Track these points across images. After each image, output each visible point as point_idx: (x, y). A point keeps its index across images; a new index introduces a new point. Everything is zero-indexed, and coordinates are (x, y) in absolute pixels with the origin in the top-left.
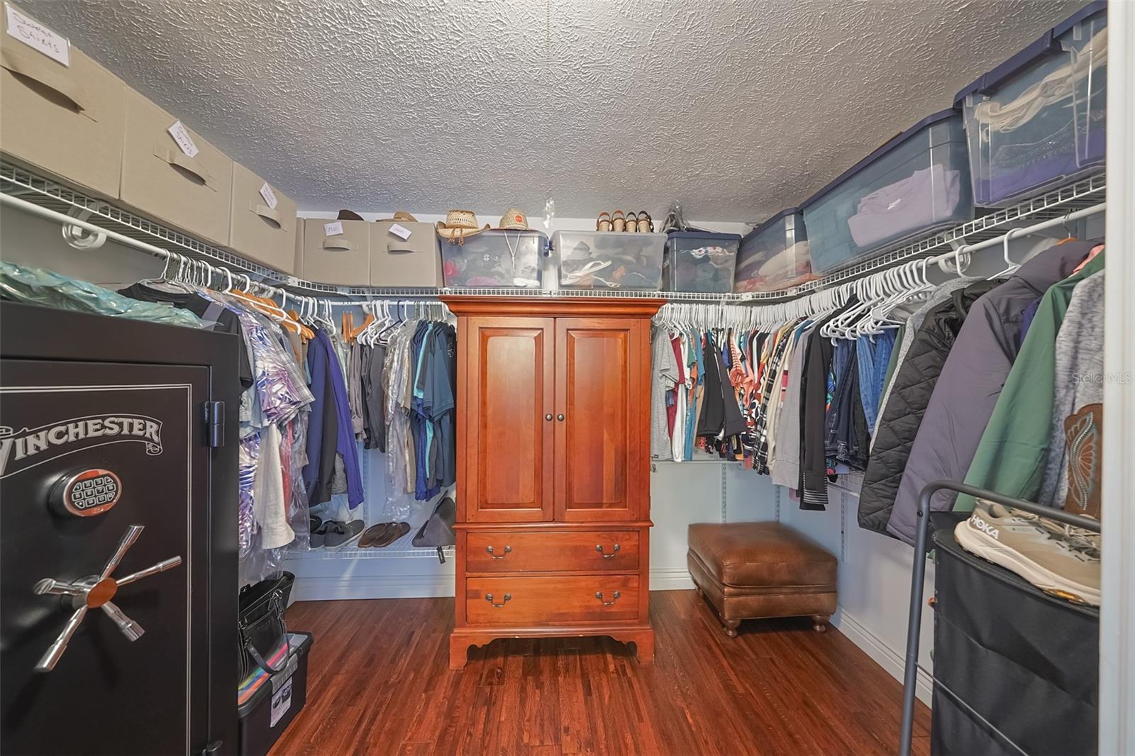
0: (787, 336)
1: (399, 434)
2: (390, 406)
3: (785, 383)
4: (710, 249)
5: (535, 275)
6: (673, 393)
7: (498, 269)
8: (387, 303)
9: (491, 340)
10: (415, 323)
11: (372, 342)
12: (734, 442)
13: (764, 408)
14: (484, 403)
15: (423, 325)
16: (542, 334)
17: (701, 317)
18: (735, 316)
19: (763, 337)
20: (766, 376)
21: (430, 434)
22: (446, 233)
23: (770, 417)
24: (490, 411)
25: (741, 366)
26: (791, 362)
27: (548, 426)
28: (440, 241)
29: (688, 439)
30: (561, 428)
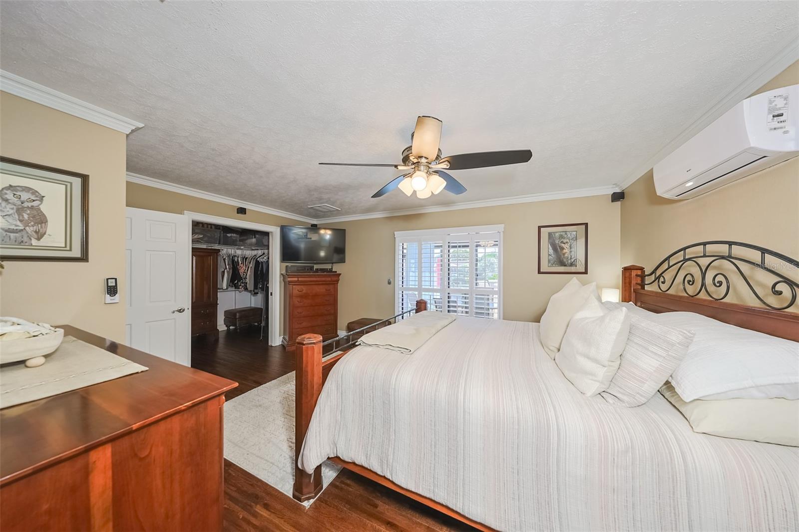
0: (251, 259)
3: (251, 269)
4: (232, 235)
6: (223, 272)
12: (239, 283)
13: (247, 275)
17: (230, 252)
18: (239, 252)
19: (247, 258)
20: (247, 268)
23: (248, 277)
25: (241, 265)
26: (252, 265)
29: (227, 283)
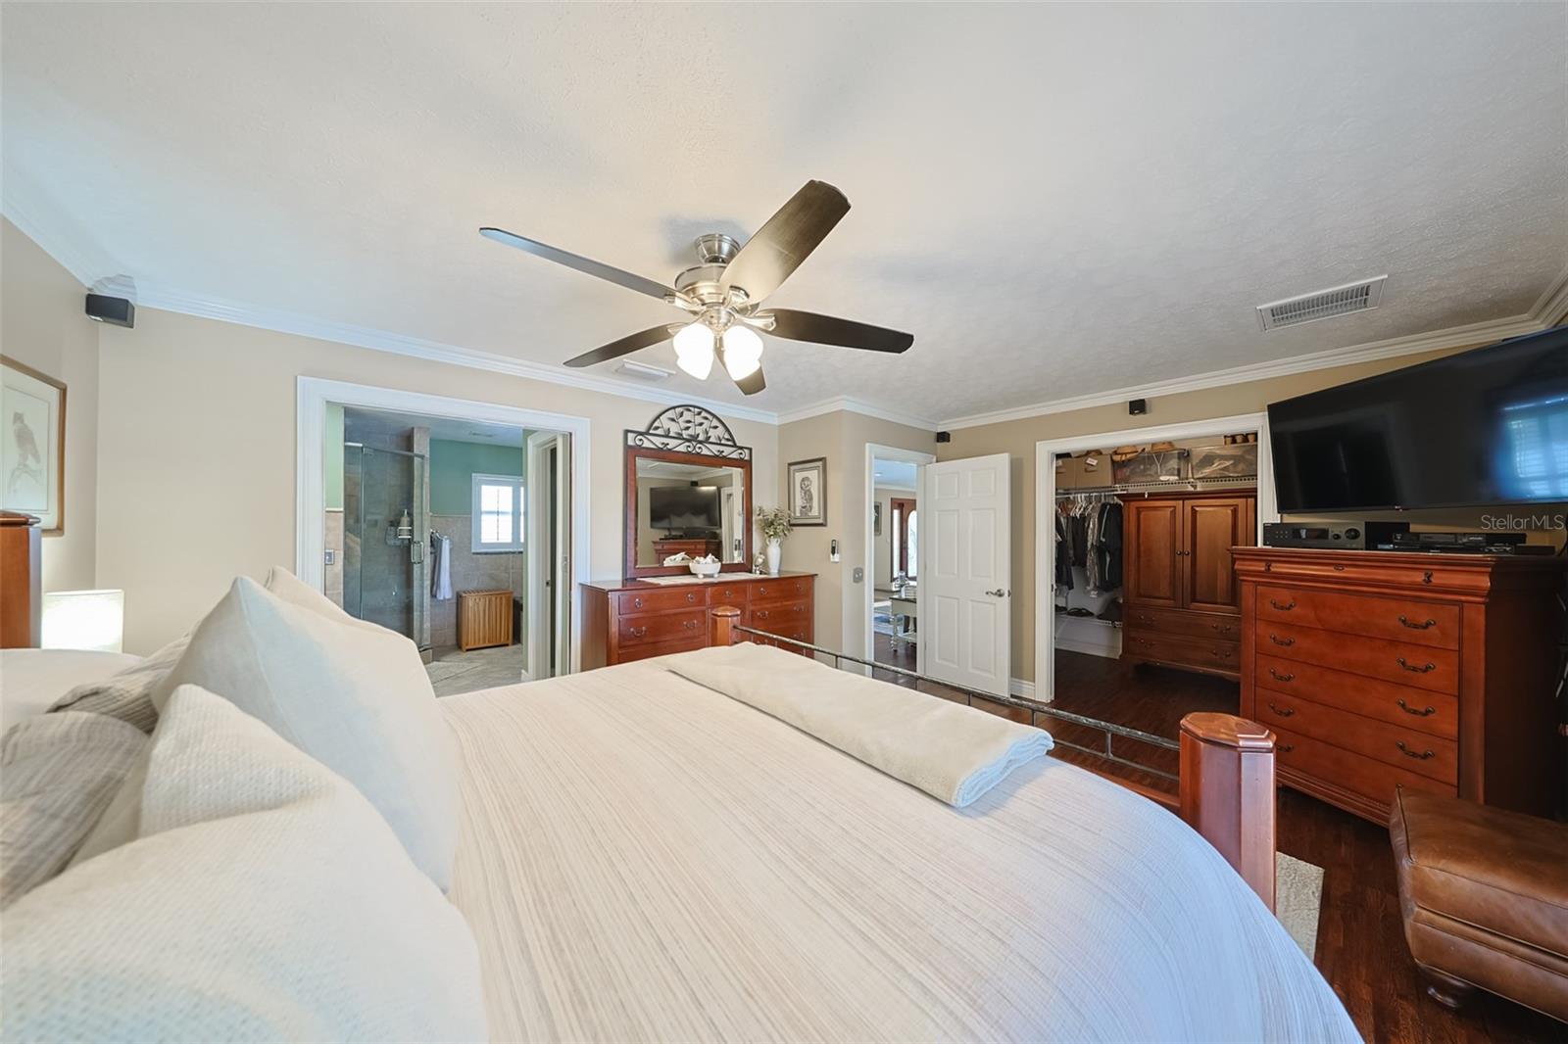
1: (1091, 558)
2: (1089, 544)
5: (1176, 472)
7: (1149, 472)
8: (1083, 495)
9: (1143, 513)
10: (1099, 505)
11: (1078, 516)
14: (1139, 545)
15: (1104, 506)
16: (1175, 510)
21: (1108, 559)
22: (1117, 458)
24: (1142, 548)
27: (1179, 558)
28: (1113, 462)
30: (1188, 560)
